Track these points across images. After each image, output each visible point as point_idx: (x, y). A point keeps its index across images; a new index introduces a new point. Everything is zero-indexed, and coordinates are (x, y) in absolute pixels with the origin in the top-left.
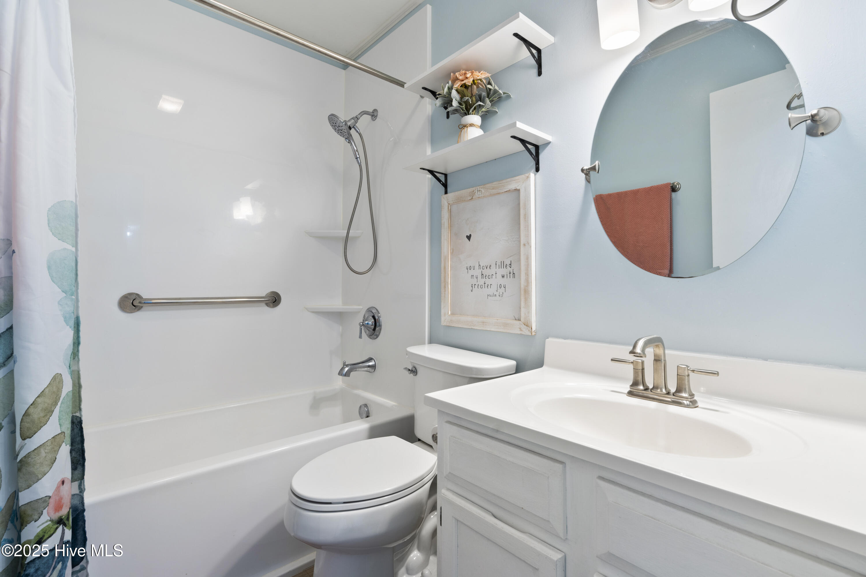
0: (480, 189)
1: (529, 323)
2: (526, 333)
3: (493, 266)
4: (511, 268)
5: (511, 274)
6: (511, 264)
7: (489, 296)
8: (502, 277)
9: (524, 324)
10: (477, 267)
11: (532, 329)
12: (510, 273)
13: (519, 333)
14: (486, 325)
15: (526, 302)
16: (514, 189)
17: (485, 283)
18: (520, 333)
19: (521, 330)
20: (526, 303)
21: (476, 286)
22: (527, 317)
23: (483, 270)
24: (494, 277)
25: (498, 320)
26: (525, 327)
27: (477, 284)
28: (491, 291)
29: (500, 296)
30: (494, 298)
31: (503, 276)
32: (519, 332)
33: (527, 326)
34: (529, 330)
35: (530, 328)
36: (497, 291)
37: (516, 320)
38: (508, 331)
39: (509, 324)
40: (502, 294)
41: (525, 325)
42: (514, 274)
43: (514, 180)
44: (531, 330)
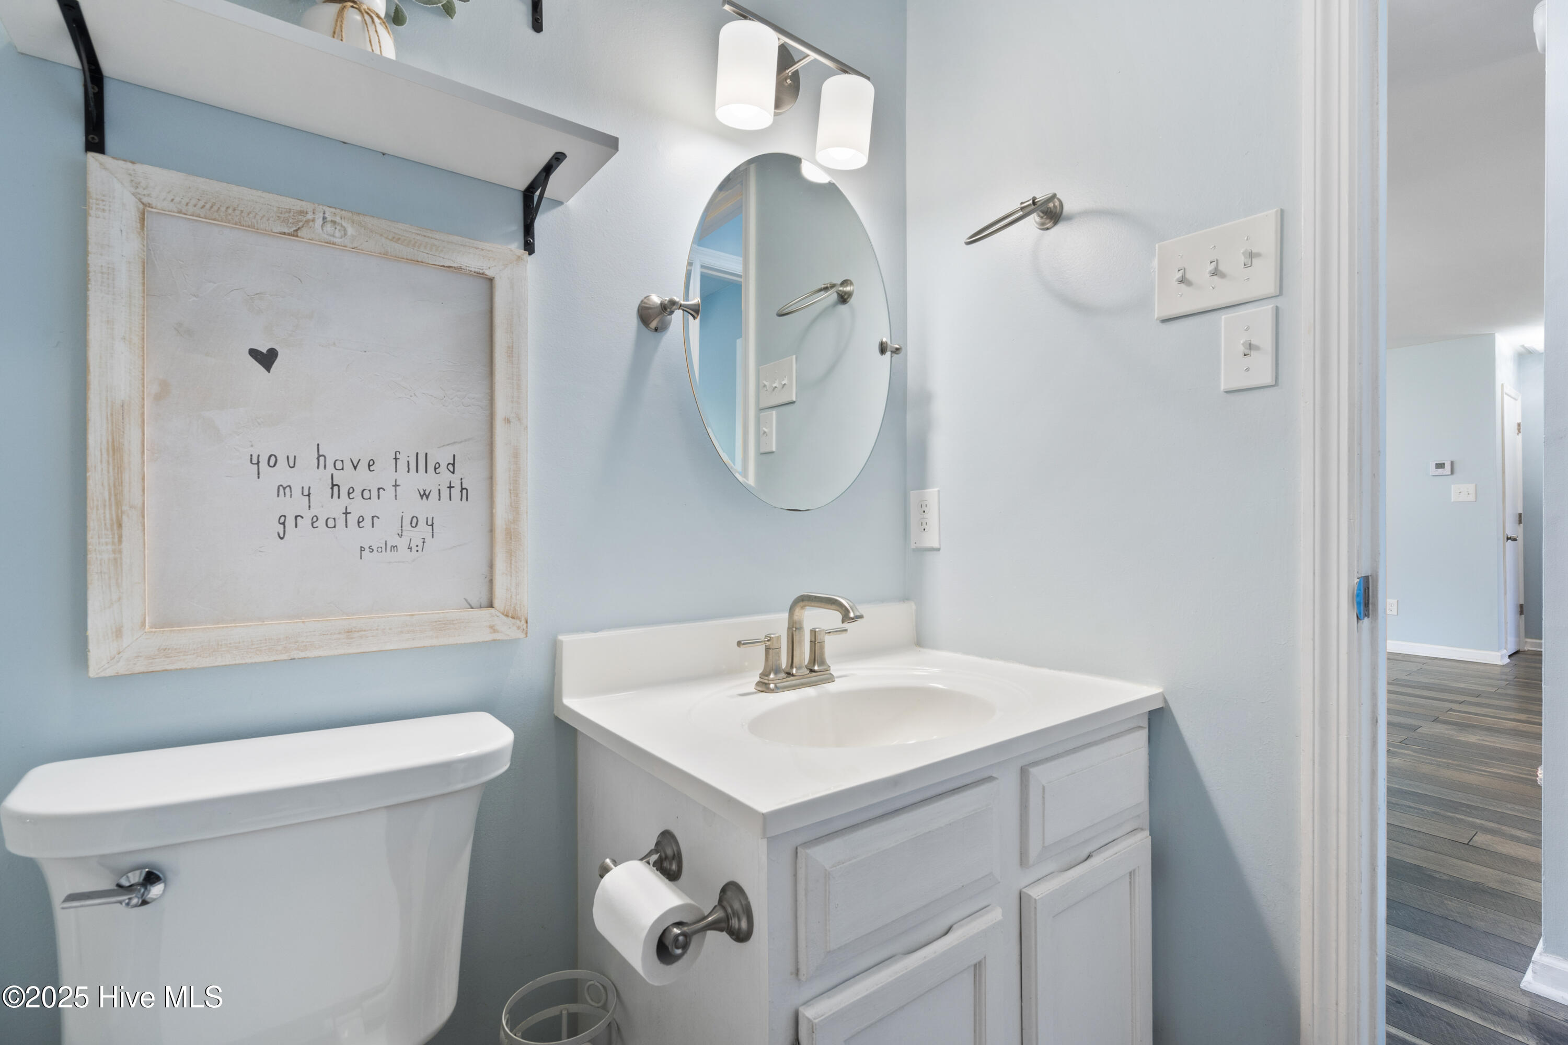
0: (338, 219)
1: (518, 609)
2: (509, 636)
3: (384, 463)
4: (453, 473)
5: (456, 492)
6: (453, 465)
7: (367, 550)
8: (422, 497)
9: (503, 614)
10: (308, 457)
11: (527, 623)
12: (450, 487)
13: (487, 639)
14: (361, 637)
15: (511, 560)
16: (476, 270)
17: (346, 513)
18: (490, 639)
19: (493, 629)
20: (511, 564)
21: (304, 523)
22: (514, 597)
23: (336, 473)
24: (388, 494)
25: (413, 615)
26: (510, 620)
27: (308, 515)
28: (369, 536)
29: (414, 549)
30: (389, 555)
31: (425, 494)
32: (488, 637)
33: (513, 618)
34: (519, 628)
35: (523, 622)
36: (401, 536)
37: (472, 608)
38: (452, 641)
39: (454, 622)
40: (421, 545)
41: (507, 616)
42: (464, 491)
43: (477, 248)
44: (525, 625)
